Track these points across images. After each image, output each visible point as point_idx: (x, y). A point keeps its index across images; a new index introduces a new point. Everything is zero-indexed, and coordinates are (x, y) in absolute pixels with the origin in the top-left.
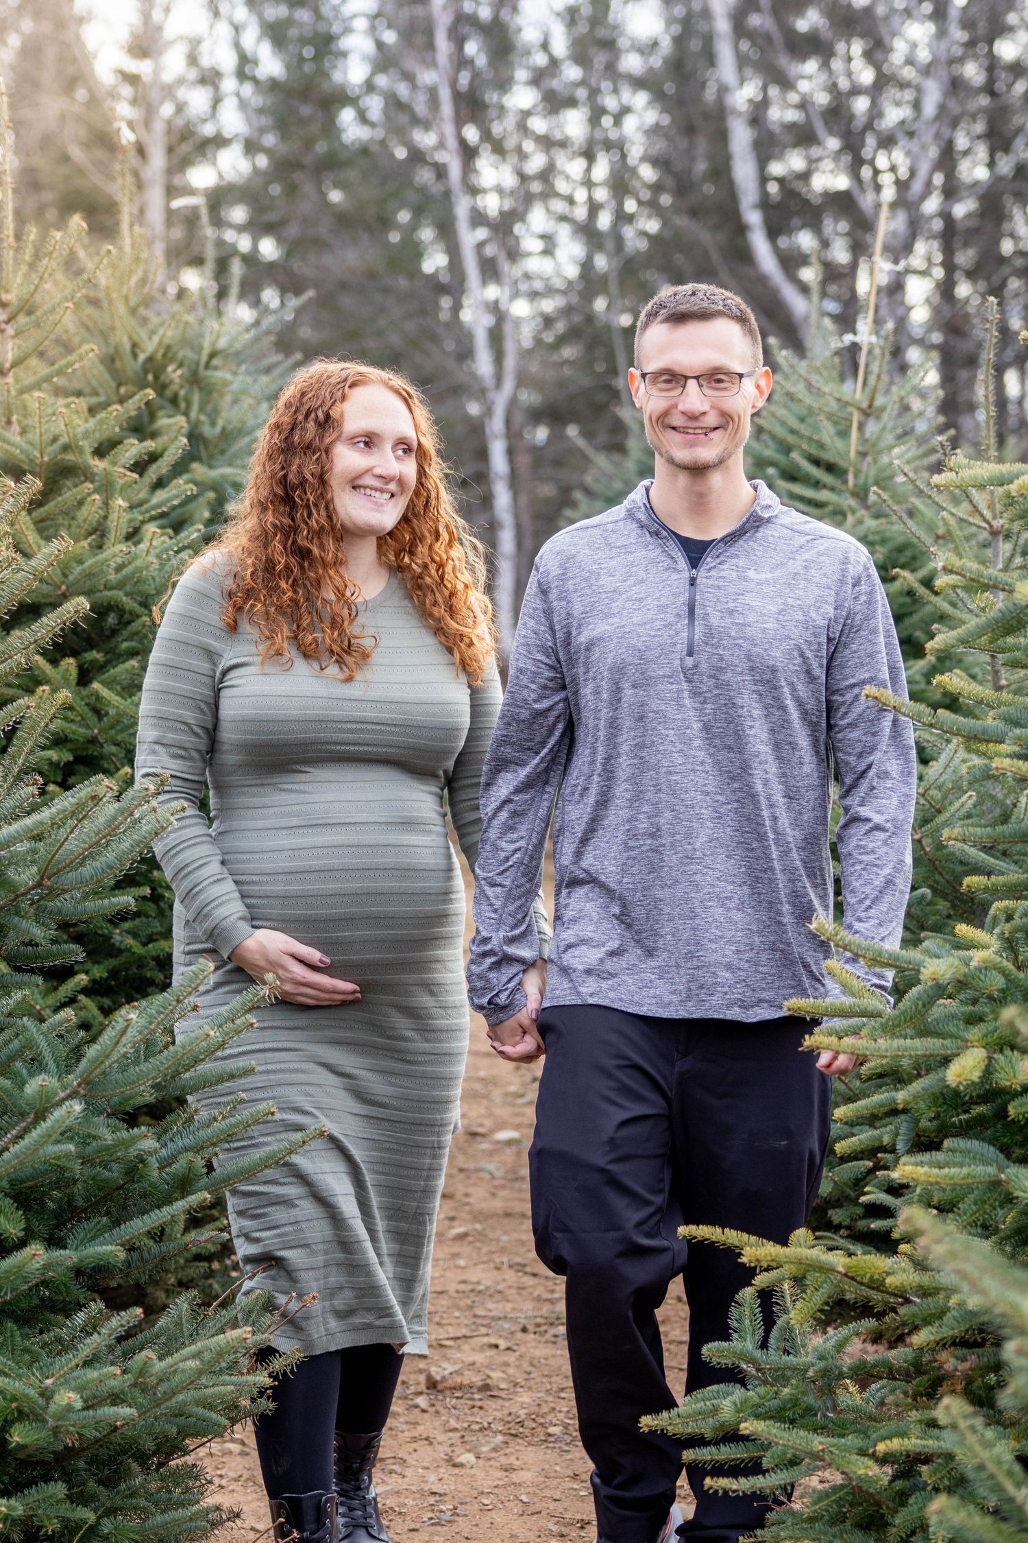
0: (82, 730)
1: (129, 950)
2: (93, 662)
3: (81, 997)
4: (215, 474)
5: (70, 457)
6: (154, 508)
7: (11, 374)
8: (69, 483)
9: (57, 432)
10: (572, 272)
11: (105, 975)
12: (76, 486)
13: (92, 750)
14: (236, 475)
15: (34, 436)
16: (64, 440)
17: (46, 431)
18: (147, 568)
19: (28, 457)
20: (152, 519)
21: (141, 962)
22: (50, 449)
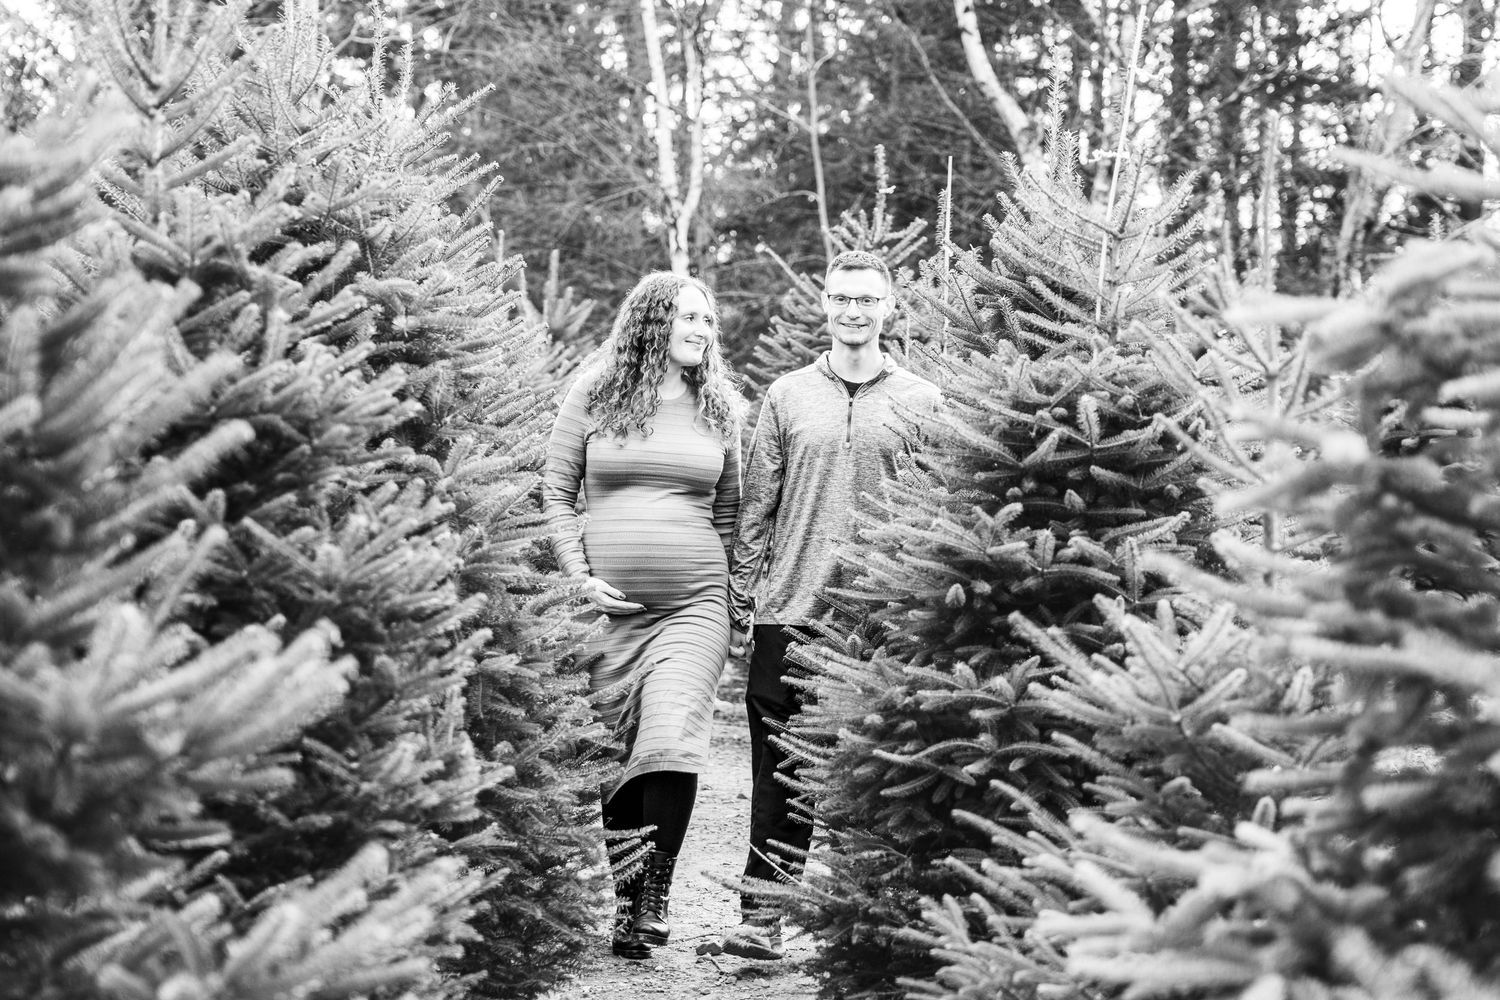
0: (229, 572)
1: (275, 823)
2: (246, 493)
3: (221, 879)
4: (382, 285)
5: (224, 261)
6: (317, 321)
7: (160, 165)
8: (222, 291)
9: (209, 232)
10: (766, 73)
11: (246, 852)
12: (230, 294)
13: (239, 595)
14: (406, 286)
15: (184, 237)
16: (218, 241)
17: (200, 231)
18: (308, 390)
19: (176, 259)
20: (314, 334)
21: (287, 837)
22: (203, 252)
